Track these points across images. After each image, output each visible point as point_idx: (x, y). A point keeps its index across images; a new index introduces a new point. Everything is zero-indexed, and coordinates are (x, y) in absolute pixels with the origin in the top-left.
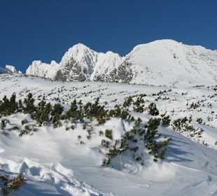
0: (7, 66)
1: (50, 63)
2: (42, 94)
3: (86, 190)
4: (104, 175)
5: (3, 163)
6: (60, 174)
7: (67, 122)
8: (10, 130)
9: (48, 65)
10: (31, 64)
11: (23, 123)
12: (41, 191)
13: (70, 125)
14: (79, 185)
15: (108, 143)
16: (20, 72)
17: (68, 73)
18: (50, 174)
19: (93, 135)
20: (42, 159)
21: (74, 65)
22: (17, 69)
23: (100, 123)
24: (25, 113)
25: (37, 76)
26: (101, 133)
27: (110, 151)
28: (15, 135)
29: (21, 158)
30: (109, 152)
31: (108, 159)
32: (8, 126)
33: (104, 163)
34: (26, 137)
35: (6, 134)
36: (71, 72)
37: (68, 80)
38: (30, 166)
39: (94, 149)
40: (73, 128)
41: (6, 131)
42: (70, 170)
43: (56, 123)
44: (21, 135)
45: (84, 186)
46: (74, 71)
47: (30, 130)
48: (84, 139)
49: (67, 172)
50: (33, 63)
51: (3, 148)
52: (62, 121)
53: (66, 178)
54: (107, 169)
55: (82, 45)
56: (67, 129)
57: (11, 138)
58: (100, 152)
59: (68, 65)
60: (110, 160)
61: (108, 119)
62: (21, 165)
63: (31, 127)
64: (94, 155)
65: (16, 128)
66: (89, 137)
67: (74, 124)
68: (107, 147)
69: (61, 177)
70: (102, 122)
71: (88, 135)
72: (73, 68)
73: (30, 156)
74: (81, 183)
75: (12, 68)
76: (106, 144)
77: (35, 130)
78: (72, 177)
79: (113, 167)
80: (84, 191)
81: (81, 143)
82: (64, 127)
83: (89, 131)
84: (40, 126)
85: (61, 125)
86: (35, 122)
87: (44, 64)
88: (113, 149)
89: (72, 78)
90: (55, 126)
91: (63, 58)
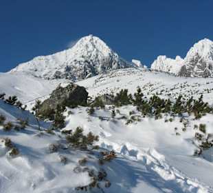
0: (133, 61)
1: (174, 59)
2: (165, 89)
3: (172, 172)
4: (194, 164)
5: (109, 145)
6: (153, 157)
7: (167, 115)
8: (119, 119)
9: (173, 60)
10: (156, 59)
11: (131, 113)
12: (133, 167)
13: (169, 117)
14: (168, 168)
15: (200, 136)
16: (145, 67)
17: (193, 69)
18: (144, 157)
19: (188, 128)
20: (140, 145)
21: (199, 60)
22: (143, 64)
23: (196, 118)
24: (134, 106)
25: (161, 71)
26: (196, 126)
27: (203, 143)
28: (122, 123)
29: (123, 142)
30: (201, 144)
31: (199, 150)
32: (118, 115)
33: (196, 153)
34: (131, 126)
35: (115, 122)
36: (196, 68)
37: (192, 76)
38: (130, 149)
39: (188, 140)
40: (171, 120)
41: (116, 120)
42: (162, 156)
43: (157, 115)
44: (127, 124)
45: (172, 169)
46: (198, 66)
47: (135, 120)
48: (180, 131)
49: (160, 157)
50: (158, 58)
51: (110, 132)
52: (163, 114)
53: (158, 161)
54: (198, 159)
55: (208, 40)
56: (166, 121)
57: (118, 126)
58: (193, 143)
59: (192, 61)
60: (201, 151)
61: (204, 115)
62: (122, 147)
63: (136, 118)
64: (187, 145)
65: (124, 118)
66: (184, 130)
67: (172, 117)
68: (200, 139)
69: (153, 160)
70: (198, 117)
71: (184, 127)
72: (198, 64)
73: (132, 141)
74: (170, 167)
75: (138, 63)
76: (199, 137)
77: (139, 120)
78: (164, 162)
79: (204, 158)
80: (170, 173)
81: (177, 134)
82: (163, 119)
83: (185, 124)
84: (144, 117)
85: (161, 117)
86: (140, 114)
87: (169, 60)
88: (205, 141)
89: (196, 73)
90: (157, 118)
91: (188, 54)
